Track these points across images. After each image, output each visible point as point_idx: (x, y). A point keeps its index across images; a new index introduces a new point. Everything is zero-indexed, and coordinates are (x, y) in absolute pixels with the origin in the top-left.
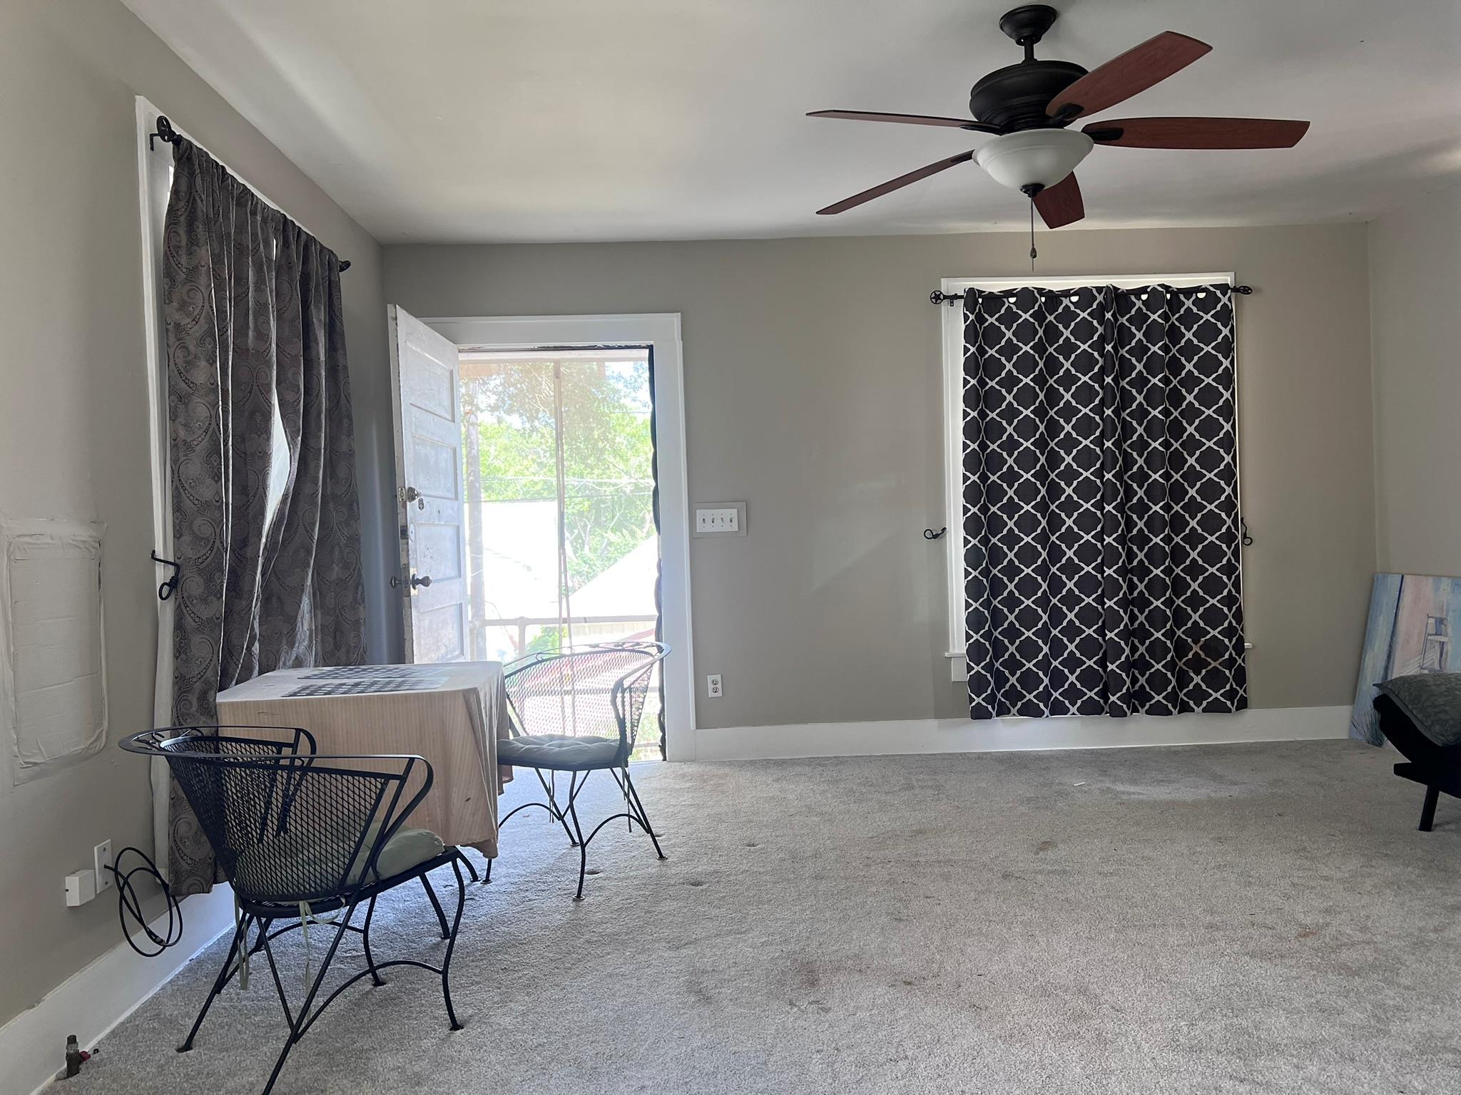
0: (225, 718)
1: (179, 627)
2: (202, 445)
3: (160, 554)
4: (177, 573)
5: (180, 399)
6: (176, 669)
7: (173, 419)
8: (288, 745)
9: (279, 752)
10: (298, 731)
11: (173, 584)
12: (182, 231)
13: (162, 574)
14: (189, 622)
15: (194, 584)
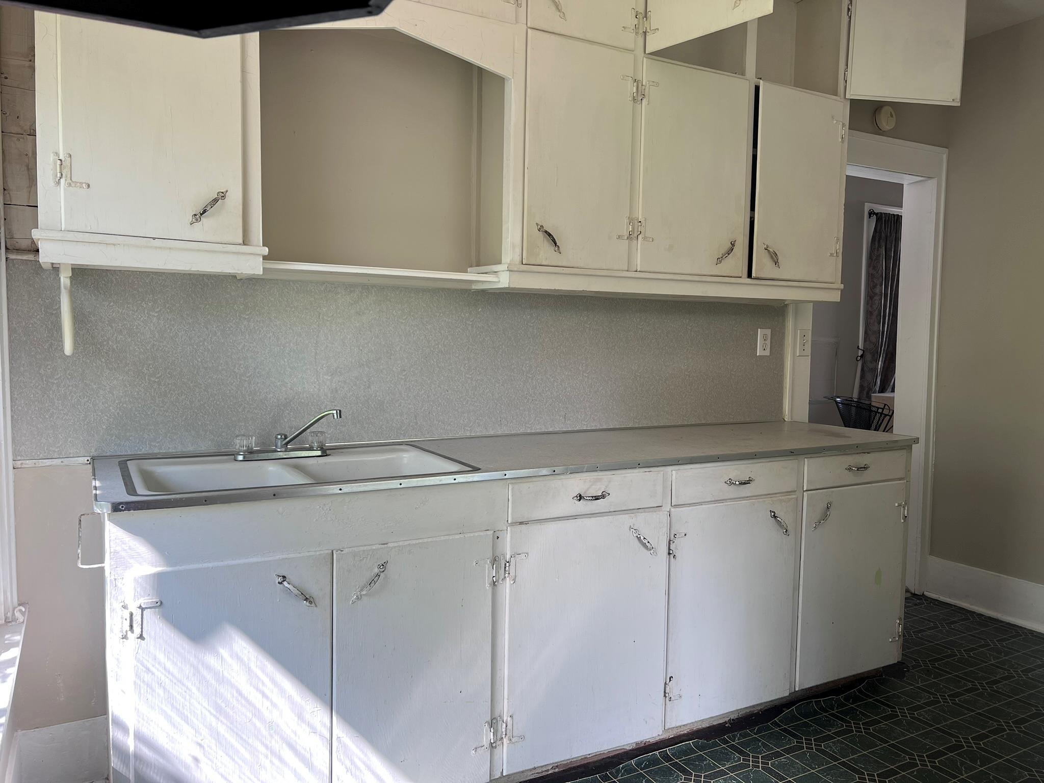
0: (873, 399)
1: (862, 370)
2: (876, 313)
3: (860, 347)
4: (864, 352)
5: (870, 297)
6: (860, 383)
7: (868, 304)
8: (881, 408)
9: (878, 410)
10: (885, 405)
11: (862, 356)
12: (877, 243)
13: (860, 353)
14: (865, 368)
15: (868, 357)
